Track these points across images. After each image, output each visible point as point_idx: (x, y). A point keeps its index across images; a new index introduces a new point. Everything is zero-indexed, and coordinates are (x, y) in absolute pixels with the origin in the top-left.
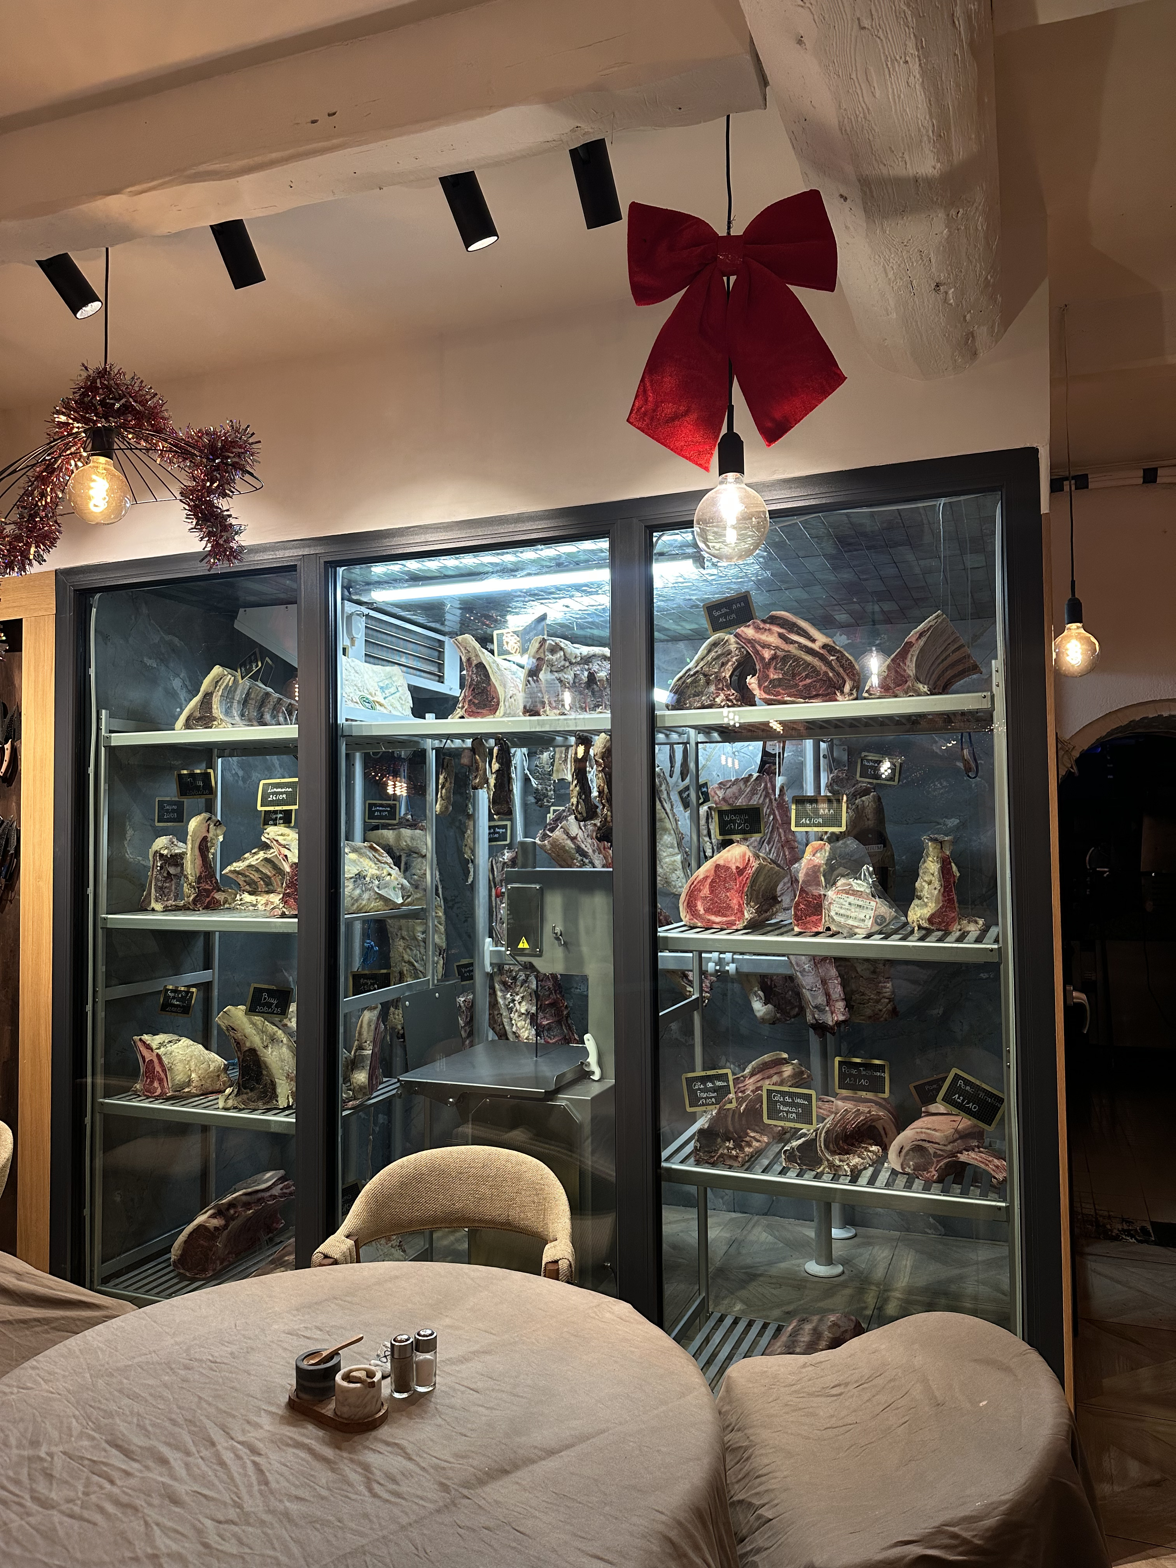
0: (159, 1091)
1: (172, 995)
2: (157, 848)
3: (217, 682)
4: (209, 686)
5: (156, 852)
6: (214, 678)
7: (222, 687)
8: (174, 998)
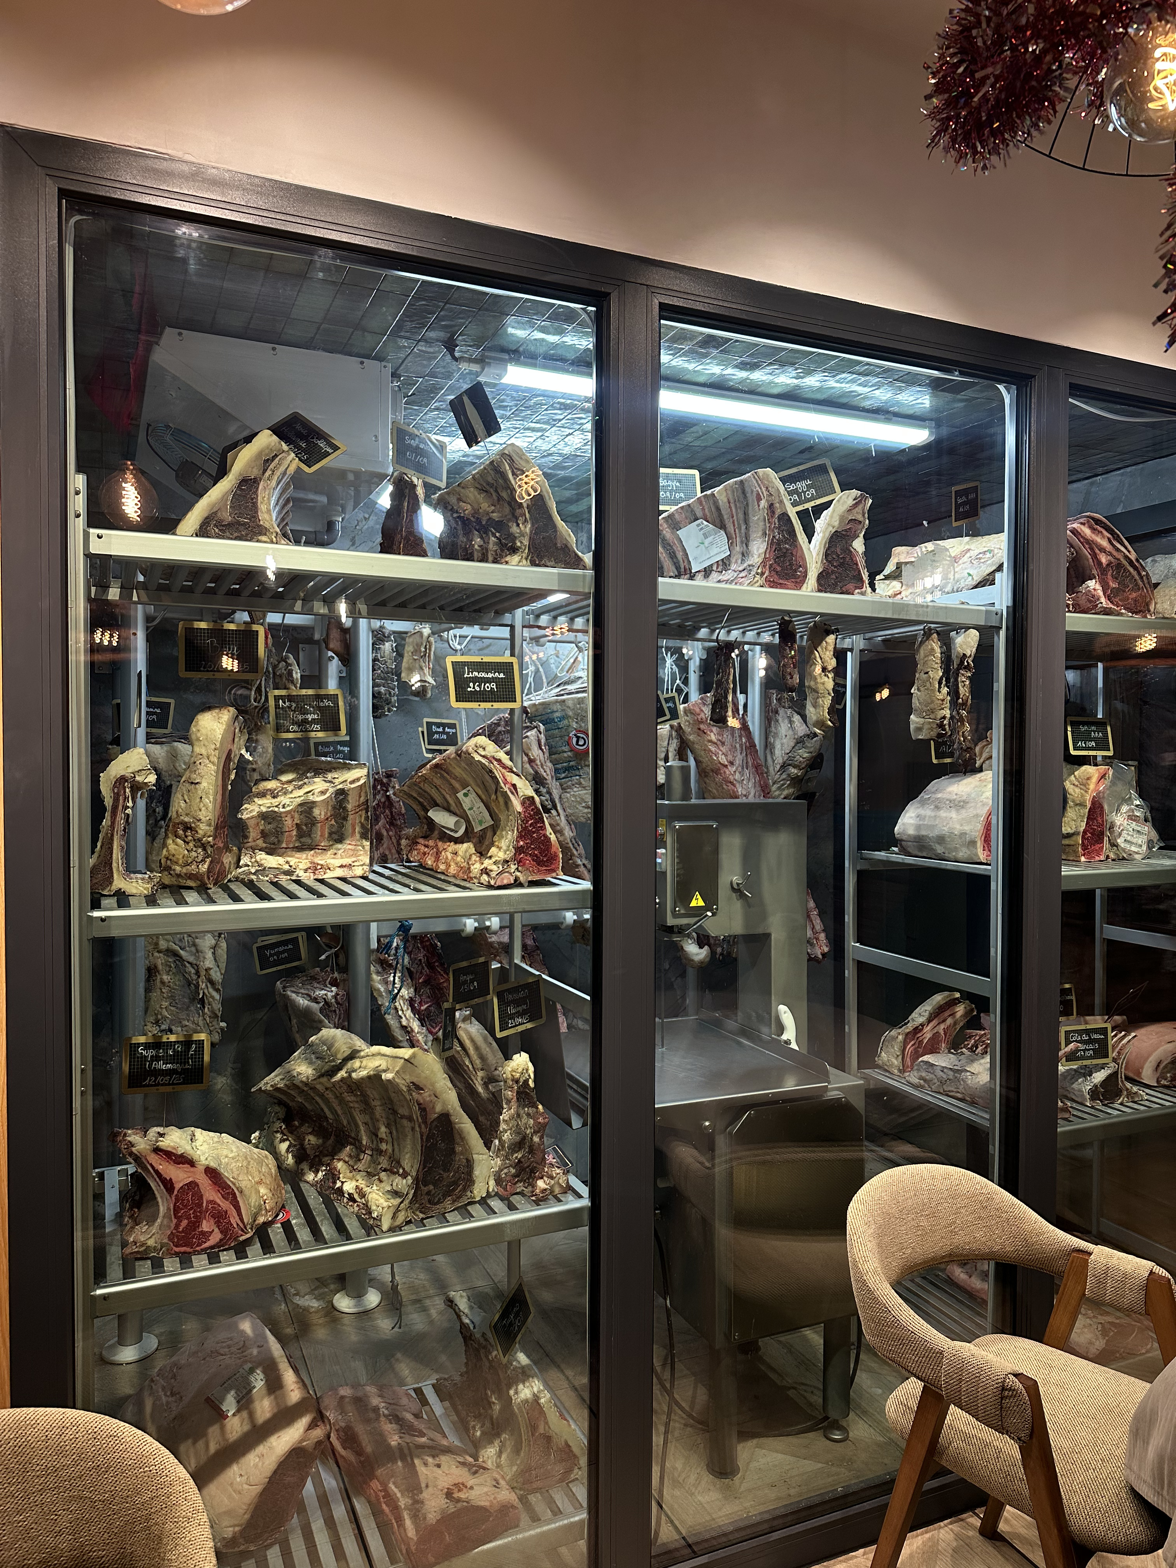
0: (216, 1237)
1: (151, 1053)
2: (127, 773)
3: (268, 462)
4: (249, 465)
5: (122, 780)
6: (260, 454)
7: (278, 473)
8: (157, 1058)
